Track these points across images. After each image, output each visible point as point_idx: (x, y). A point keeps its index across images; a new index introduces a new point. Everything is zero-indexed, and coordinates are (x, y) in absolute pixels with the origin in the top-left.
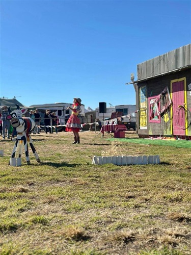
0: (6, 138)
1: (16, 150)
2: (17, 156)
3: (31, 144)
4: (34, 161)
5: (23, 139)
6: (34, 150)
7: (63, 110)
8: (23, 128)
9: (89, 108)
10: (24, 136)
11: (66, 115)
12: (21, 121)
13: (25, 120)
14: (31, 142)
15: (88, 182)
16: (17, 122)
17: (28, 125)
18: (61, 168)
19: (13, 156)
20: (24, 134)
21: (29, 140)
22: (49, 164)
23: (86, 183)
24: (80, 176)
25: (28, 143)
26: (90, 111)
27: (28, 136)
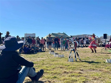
0: (62, 50)
1: (71, 55)
2: (71, 58)
3: (77, 53)
4: (78, 60)
5: (74, 50)
6: (78, 55)
7: (85, 38)
8: (74, 45)
9: (97, 37)
10: (74, 49)
11: (87, 40)
12: (73, 43)
13: (74, 42)
14: (77, 52)
15: (109, 71)
16: (71, 43)
17: (75, 44)
18: (92, 64)
19: (70, 58)
20: (74, 48)
21: (76, 51)
22: (85, 61)
23: (108, 72)
24: (103, 68)
25: (76, 52)
26: (98, 38)
27: (76, 49)
